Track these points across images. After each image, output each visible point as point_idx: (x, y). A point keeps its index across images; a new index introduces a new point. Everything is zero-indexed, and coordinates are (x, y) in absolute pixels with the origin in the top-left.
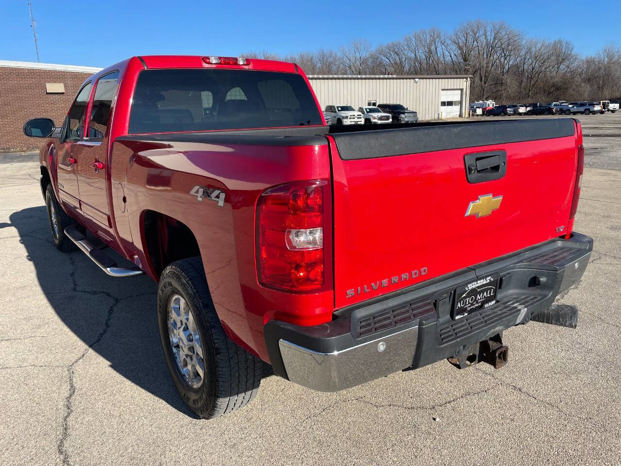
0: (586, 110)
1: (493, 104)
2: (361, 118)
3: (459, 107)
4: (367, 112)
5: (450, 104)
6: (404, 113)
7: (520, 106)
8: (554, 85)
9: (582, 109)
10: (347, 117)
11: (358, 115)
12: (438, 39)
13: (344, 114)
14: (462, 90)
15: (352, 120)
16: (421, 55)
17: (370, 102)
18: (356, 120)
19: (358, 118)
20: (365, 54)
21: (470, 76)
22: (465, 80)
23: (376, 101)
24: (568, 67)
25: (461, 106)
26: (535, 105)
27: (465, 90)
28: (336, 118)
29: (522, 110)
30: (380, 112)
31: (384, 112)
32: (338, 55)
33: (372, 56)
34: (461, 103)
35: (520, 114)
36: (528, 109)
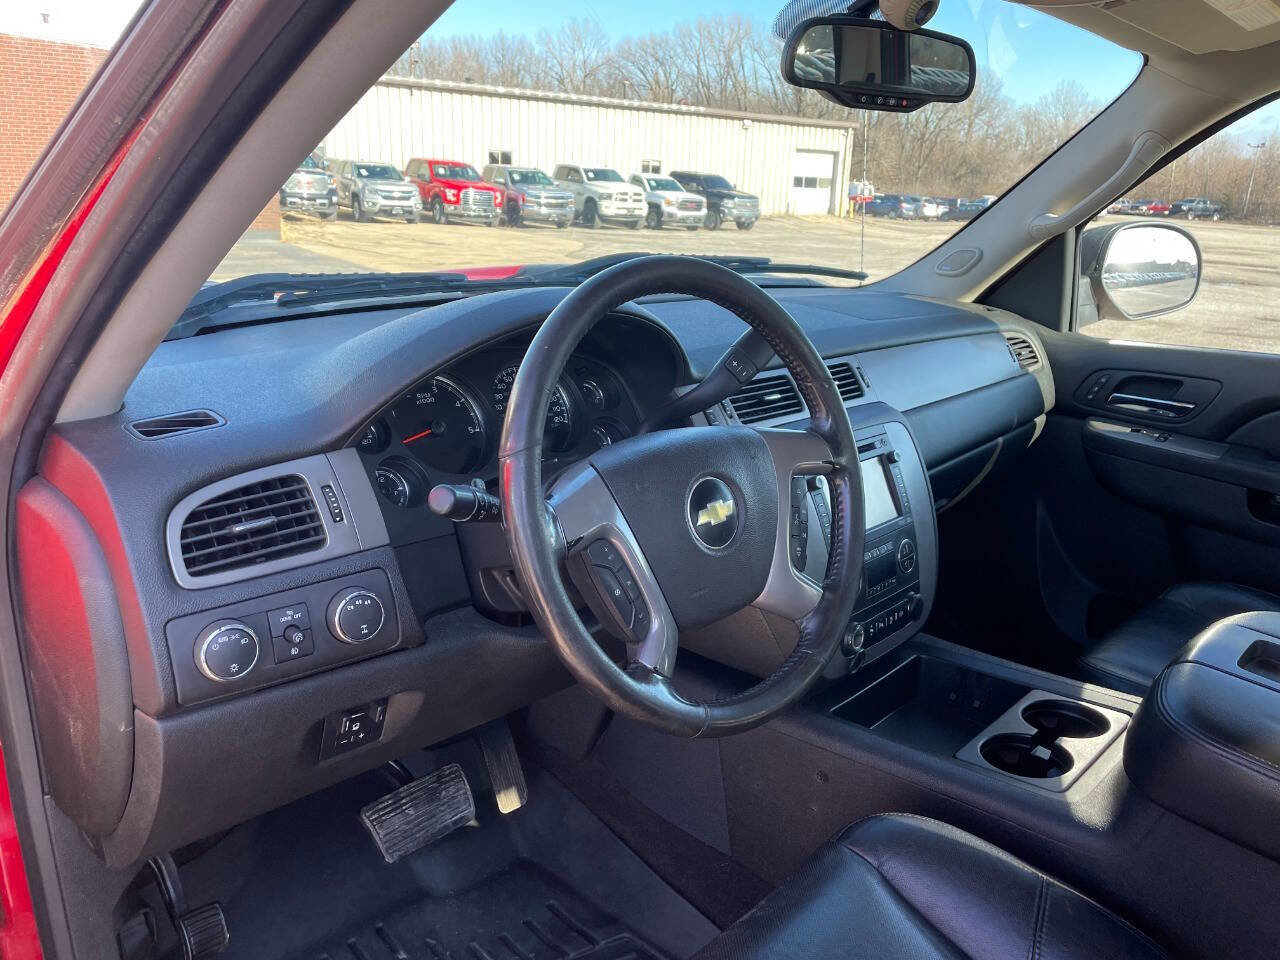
2: (640, 201)
3: (828, 192)
4: (652, 188)
5: (811, 183)
6: (732, 197)
7: (926, 201)
8: (964, 162)
10: (609, 197)
11: (635, 194)
12: (745, 41)
13: (601, 187)
14: (836, 154)
15: (624, 204)
16: (711, 70)
17: (646, 164)
18: (630, 204)
19: (635, 201)
20: (594, 56)
21: (854, 125)
22: (843, 131)
23: (660, 162)
24: (989, 124)
25: (832, 190)
26: (952, 203)
27: (841, 155)
28: (584, 197)
29: (931, 210)
30: (679, 190)
31: (688, 191)
32: (536, 52)
33: (609, 62)
34: (832, 182)
35: (926, 219)
36: (942, 209)
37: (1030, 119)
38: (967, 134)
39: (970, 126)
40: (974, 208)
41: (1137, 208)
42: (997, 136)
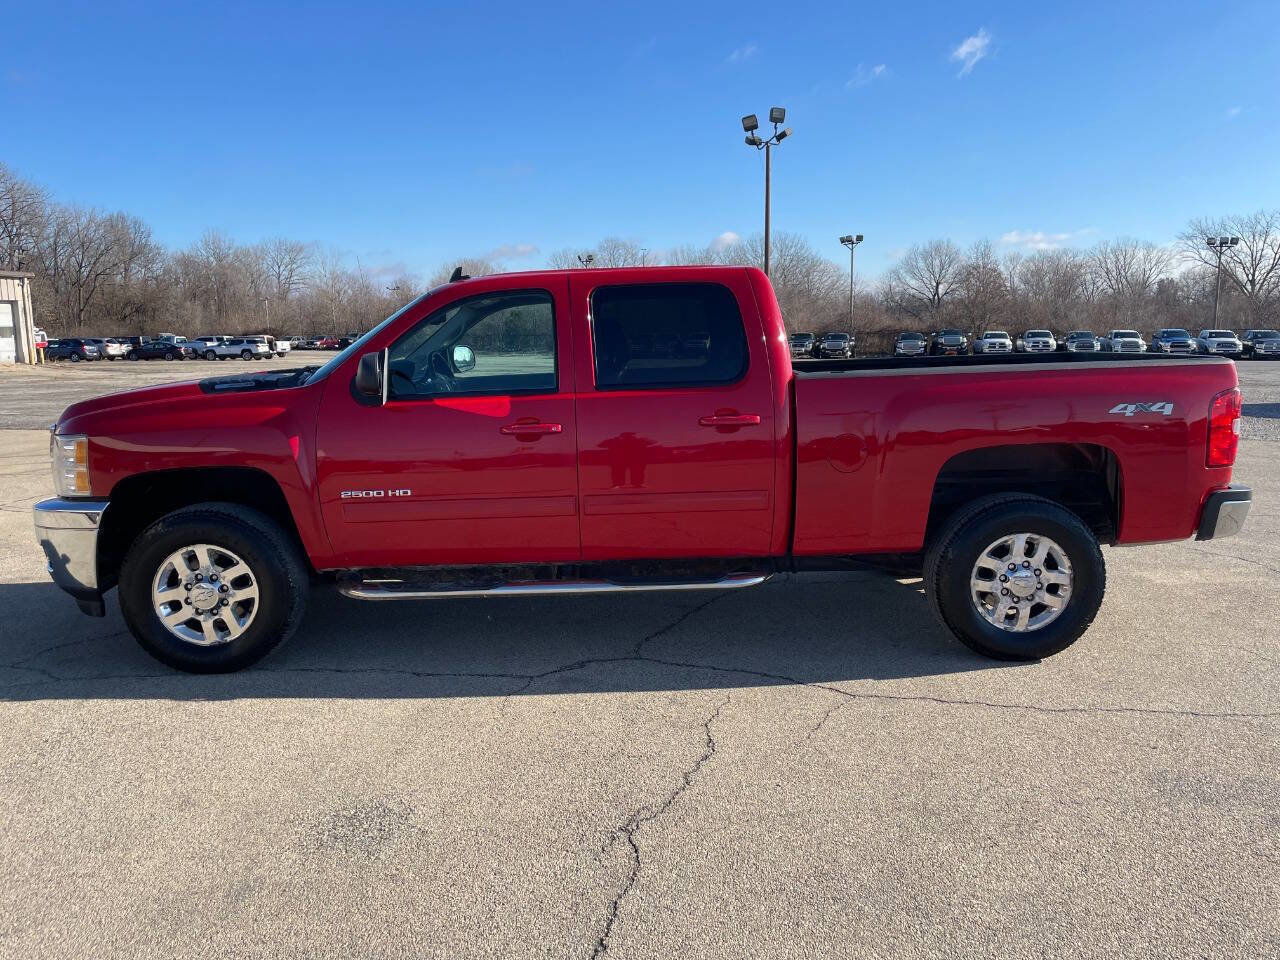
0: (243, 351)
1: (43, 336)
3: (12, 340)
7: (108, 342)
8: (128, 302)
9: (237, 350)
14: (13, 304)
21: (29, 275)
22: (17, 282)
24: (146, 267)
25: (16, 338)
27: (20, 304)
29: (114, 349)
34: (15, 331)
35: (112, 358)
36: (125, 348)
37: (186, 263)
38: (125, 277)
39: (126, 270)
40: (161, 346)
41: (312, 343)
42: (156, 279)
